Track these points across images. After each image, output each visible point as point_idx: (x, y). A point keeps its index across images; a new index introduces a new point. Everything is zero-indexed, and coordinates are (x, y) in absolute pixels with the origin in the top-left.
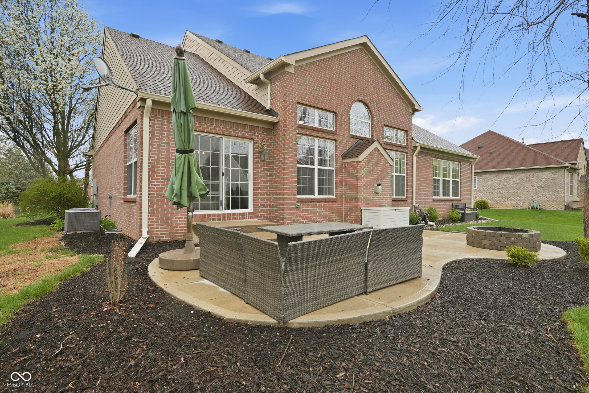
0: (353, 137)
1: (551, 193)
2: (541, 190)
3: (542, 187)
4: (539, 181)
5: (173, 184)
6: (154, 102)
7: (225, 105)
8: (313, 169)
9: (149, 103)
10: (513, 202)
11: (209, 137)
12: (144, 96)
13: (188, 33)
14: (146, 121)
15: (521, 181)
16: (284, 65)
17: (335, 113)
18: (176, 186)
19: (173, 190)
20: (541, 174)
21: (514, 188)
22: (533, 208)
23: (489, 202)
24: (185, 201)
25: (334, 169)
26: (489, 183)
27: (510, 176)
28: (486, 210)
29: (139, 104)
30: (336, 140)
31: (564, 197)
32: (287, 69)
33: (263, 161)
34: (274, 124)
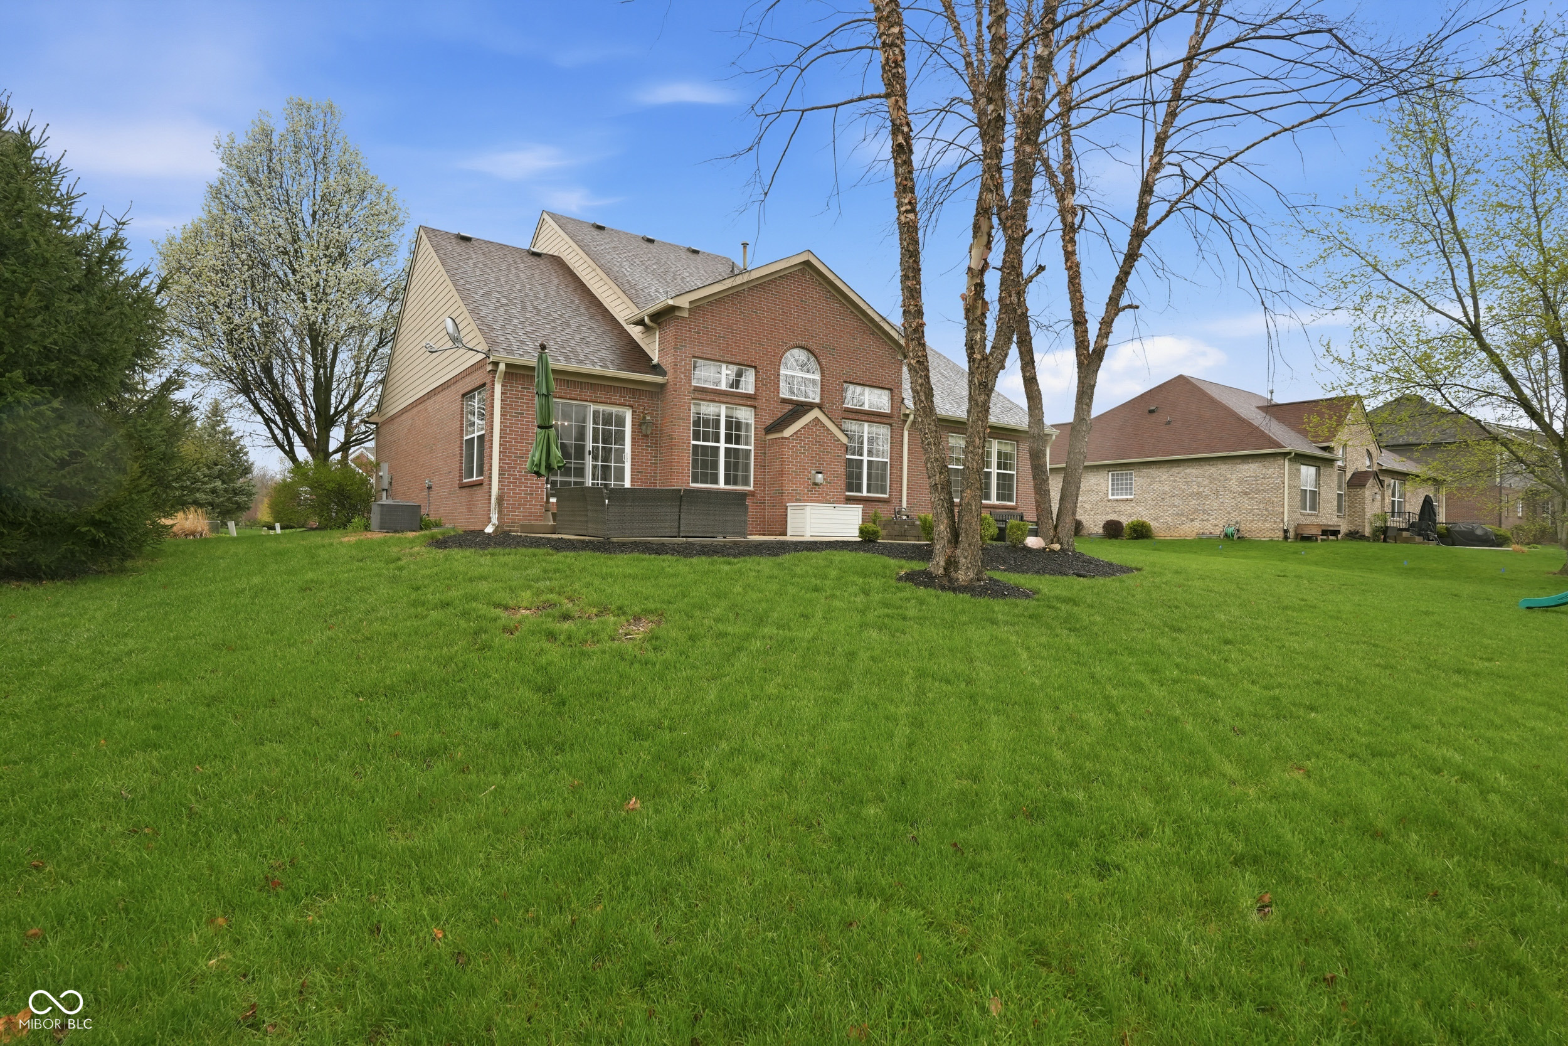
0: (784, 401)
1: (1262, 506)
2: (1245, 499)
3: (1246, 494)
4: (1241, 481)
5: (533, 456)
6: (507, 365)
7: (594, 364)
8: (718, 448)
9: (502, 367)
10: (1197, 524)
11: (572, 405)
12: (496, 359)
13: (545, 216)
14: (498, 388)
15: (1211, 482)
16: (672, 309)
17: (755, 367)
18: (536, 459)
19: (533, 461)
20: (1246, 467)
21: (1199, 495)
22: (1226, 535)
23: (1153, 524)
24: (543, 471)
25: (751, 448)
26: (1156, 486)
27: (1193, 471)
28: (1145, 540)
29: (489, 368)
30: (755, 407)
31: (1283, 513)
32: (677, 313)
33: (646, 436)
34: (662, 386)
